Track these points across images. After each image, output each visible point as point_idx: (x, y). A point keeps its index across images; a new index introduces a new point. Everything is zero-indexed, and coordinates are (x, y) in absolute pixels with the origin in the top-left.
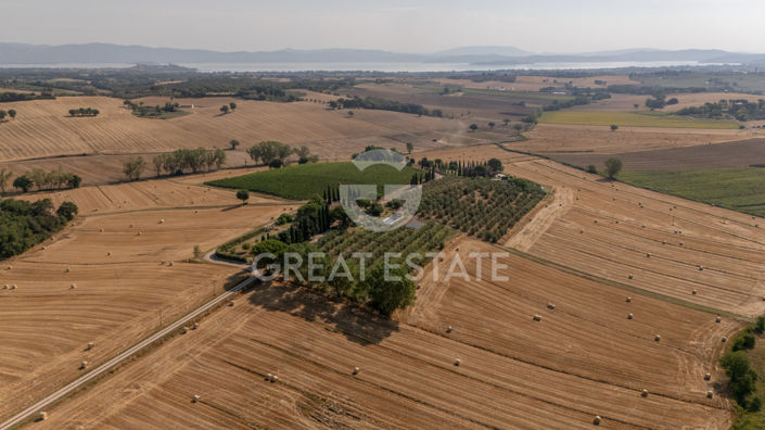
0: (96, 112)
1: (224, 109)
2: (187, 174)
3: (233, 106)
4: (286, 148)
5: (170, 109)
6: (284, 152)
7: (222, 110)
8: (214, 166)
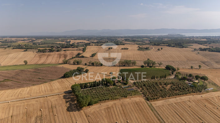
0: (128, 49)
1: (159, 49)
2: (126, 66)
3: (162, 49)
4: (154, 62)
5: (147, 49)
6: (154, 63)
7: (158, 50)
8: (133, 65)
